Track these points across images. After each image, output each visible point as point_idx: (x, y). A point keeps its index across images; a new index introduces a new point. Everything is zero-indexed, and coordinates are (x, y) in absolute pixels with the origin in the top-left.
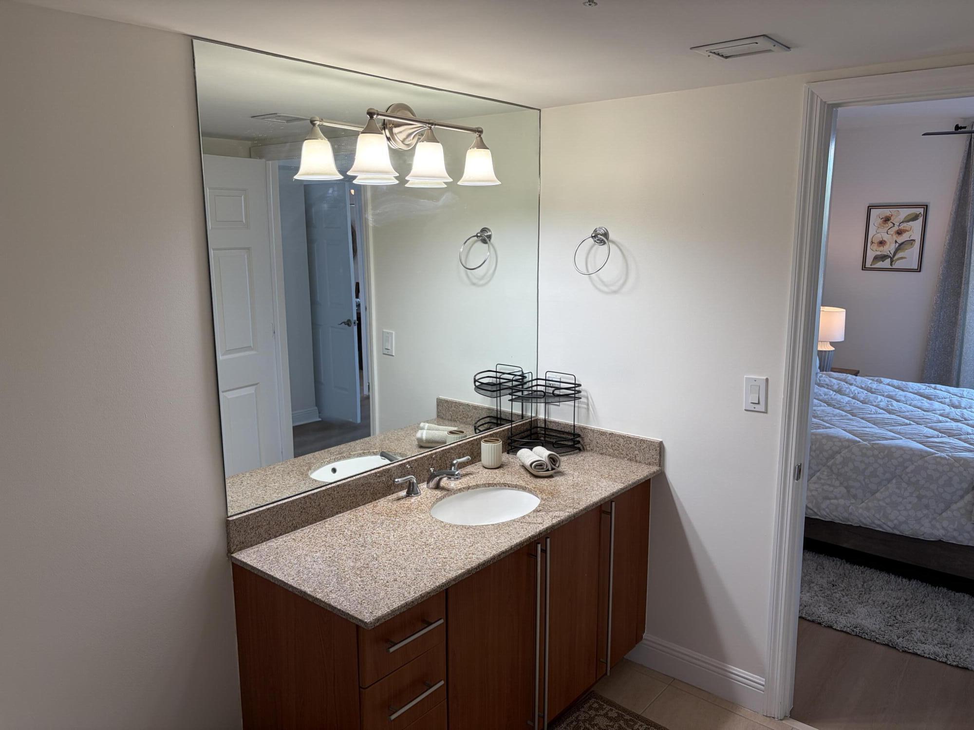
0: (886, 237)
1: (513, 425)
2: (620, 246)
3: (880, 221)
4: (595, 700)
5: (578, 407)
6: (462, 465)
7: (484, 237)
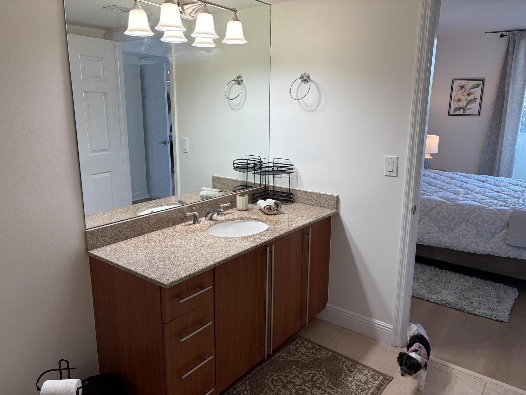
0: (461, 97)
1: (255, 189)
2: (316, 84)
3: (459, 88)
4: (299, 339)
5: (292, 178)
6: (226, 208)
7: (239, 81)
